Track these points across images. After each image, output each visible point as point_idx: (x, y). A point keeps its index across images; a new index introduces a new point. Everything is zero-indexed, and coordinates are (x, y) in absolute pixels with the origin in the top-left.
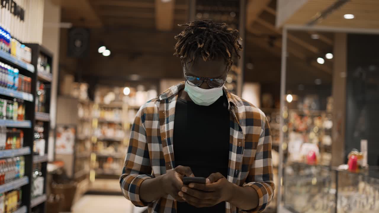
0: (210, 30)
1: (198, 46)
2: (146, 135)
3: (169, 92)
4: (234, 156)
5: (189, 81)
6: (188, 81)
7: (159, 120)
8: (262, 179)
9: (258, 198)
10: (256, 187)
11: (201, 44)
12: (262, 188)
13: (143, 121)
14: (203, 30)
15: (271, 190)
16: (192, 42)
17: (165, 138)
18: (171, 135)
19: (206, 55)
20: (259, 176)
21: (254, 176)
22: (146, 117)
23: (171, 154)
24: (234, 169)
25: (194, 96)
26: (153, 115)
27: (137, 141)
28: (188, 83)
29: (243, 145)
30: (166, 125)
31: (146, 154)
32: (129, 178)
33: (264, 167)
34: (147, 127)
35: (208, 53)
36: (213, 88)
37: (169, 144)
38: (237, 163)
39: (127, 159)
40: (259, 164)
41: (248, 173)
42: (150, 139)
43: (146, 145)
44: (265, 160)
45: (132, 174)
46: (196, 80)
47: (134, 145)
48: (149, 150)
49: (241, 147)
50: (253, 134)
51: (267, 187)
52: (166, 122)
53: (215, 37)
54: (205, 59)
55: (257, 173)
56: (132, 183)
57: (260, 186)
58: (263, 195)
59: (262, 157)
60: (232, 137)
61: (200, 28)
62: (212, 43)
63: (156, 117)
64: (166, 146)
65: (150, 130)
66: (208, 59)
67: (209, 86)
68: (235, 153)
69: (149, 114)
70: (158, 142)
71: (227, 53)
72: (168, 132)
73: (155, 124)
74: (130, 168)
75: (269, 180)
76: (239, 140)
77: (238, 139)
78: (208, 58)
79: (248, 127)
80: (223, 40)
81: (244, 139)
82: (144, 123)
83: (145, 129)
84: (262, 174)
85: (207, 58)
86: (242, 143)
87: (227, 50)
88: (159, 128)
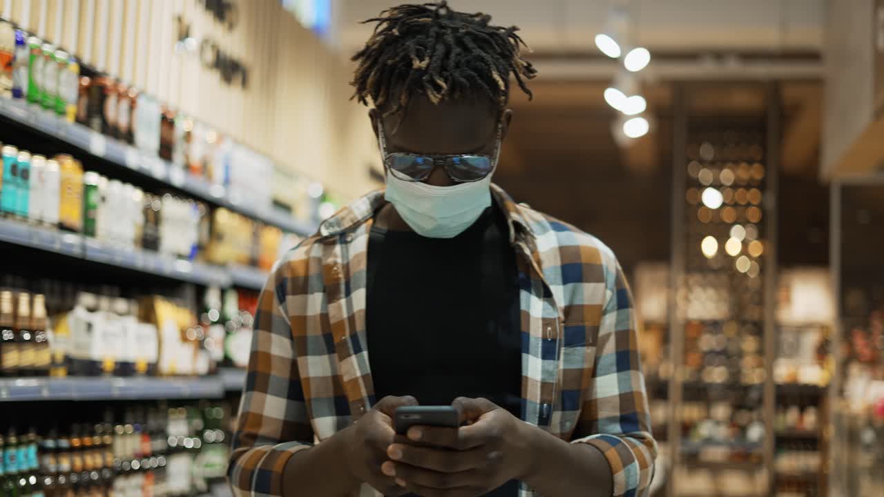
0: (443, 25)
1: (412, 65)
2: (291, 338)
3: (347, 215)
4: (534, 367)
5: (397, 170)
6: (393, 170)
7: (324, 291)
8: (617, 428)
9: (611, 472)
10: (603, 445)
11: (422, 60)
12: (620, 446)
13: (282, 300)
14: (424, 25)
15: (647, 455)
16: (397, 59)
17: (344, 335)
18: (360, 326)
19: (438, 88)
20: (611, 420)
21: (596, 420)
22: (289, 286)
23: (364, 377)
24: (538, 401)
25: (413, 211)
26: (306, 278)
27: (268, 356)
28: (395, 176)
29: (561, 336)
30: (343, 301)
31: (295, 389)
32: (252, 456)
33: (621, 395)
34: (294, 312)
35: (441, 83)
36: (463, 182)
37: (358, 350)
38: (545, 385)
39: (243, 409)
40: (607, 386)
41: (578, 412)
42: (301, 346)
43: (294, 365)
44: (623, 374)
45: (258, 446)
46: (415, 164)
47: (261, 368)
48: (302, 375)
49: (554, 341)
50: (586, 303)
51: (634, 446)
52: (343, 295)
53: (460, 42)
54: (435, 98)
55: (603, 414)
56: (259, 466)
57: (614, 442)
58: (625, 465)
59: (615, 368)
60: (528, 315)
61: (416, 19)
62: (453, 55)
63: (314, 282)
64: (350, 355)
65: (302, 320)
66: (442, 100)
67: (453, 178)
68: (537, 357)
69: (295, 279)
70: (326, 352)
71: (494, 80)
72: (351, 319)
73: (315, 302)
74: (253, 431)
75: (638, 430)
76: (546, 322)
77: (544, 319)
78: (443, 95)
79: (570, 286)
80: (480, 47)
81: (559, 318)
82: (284, 304)
83: (287, 319)
84: (618, 414)
85: (439, 96)
86: (554, 329)
87: (493, 72)
88: (325, 312)
